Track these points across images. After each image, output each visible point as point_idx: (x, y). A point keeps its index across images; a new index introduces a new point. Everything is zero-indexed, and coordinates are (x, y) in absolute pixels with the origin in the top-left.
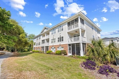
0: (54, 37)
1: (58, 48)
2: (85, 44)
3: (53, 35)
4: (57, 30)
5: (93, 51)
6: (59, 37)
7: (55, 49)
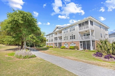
0: (66, 35)
1: (71, 44)
2: (94, 41)
3: (65, 33)
4: (69, 30)
5: (101, 47)
6: (71, 35)
7: (68, 45)
